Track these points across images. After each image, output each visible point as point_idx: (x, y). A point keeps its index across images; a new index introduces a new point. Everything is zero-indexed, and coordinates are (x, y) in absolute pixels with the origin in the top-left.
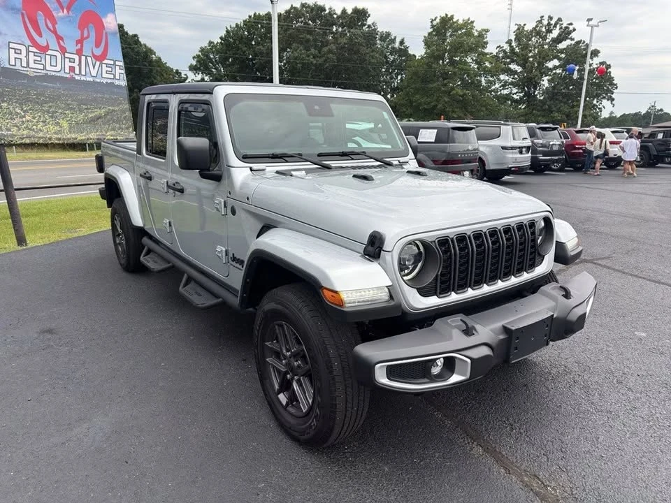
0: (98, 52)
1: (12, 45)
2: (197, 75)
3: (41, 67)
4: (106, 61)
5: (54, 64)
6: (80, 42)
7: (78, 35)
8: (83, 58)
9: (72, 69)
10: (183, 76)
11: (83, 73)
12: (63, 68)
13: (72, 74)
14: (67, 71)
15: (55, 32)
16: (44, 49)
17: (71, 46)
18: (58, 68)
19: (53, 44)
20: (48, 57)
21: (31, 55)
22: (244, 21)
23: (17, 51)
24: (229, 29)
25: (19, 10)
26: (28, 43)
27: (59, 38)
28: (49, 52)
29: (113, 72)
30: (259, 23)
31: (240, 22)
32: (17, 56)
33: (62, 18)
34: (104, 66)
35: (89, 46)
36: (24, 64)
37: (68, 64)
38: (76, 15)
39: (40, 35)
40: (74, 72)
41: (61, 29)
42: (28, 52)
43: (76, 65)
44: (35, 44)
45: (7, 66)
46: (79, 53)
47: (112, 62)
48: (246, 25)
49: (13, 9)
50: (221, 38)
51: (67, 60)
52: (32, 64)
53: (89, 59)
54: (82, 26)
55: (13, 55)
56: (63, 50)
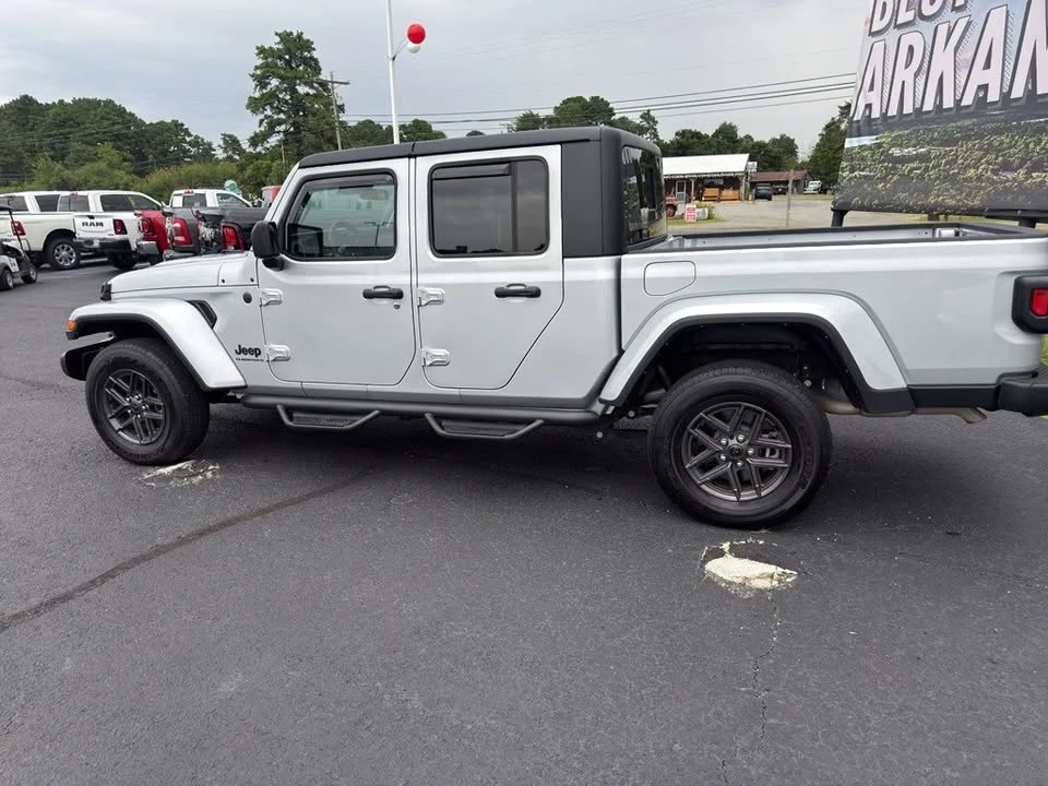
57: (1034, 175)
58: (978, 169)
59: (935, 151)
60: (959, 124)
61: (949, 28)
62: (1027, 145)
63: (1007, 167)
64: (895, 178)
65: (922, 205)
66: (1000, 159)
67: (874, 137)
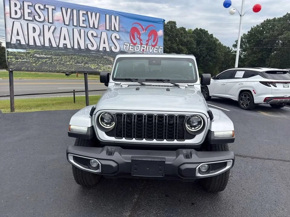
0: (154, 44)
1: (125, 44)
2: (235, 48)
3: (133, 50)
4: (156, 47)
5: (137, 49)
6: (148, 41)
7: (147, 38)
8: (148, 46)
9: (143, 50)
10: (230, 49)
11: (147, 51)
12: (140, 50)
13: (143, 52)
14: (142, 51)
15: (139, 38)
16: (135, 44)
17: (144, 42)
18: (138, 50)
19: (138, 42)
20: (136, 47)
21: (131, 46)
22: (261, 24)
23: (126, 45)
24: (253, 27)
25: (129, 32)
26: (130, 42)
27: (141, 40)
28: (137, 45)
29: (158, 51)
30: (268, 23)
31: (259, 24)
32: (126, 47)
33: (142, 34)
34: (155, 48)
35: (151, 42)
36: (128, 49)
37: (142, 48)
38: (148, 32)
39: (134, 40)
40: (144, 51)
41: (142, 37)
42: (130, 45)
43: (145, 49)
44: (132, 43)
45: (123, 50)
46: (147, 45)
47: (158, 47)
48: (262, 25)
49: (127, 32)
50: (248, 32)
51: (142, 47)
52: (130, 49)
53: (150, 46)
54: (149, 35)
55: (125, 47)
56: (141, 44)
57: (86, 65)
58: (70, 62)
59: (53, 57)
60: (60, 51)
61: (49, 27)
62: (82, 59)
63: (79, 63)
64: (40, 63)
65: (55, 70)
66: (76, 61)
67: (25, 50)
